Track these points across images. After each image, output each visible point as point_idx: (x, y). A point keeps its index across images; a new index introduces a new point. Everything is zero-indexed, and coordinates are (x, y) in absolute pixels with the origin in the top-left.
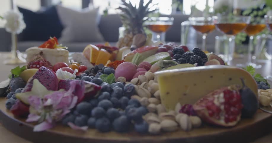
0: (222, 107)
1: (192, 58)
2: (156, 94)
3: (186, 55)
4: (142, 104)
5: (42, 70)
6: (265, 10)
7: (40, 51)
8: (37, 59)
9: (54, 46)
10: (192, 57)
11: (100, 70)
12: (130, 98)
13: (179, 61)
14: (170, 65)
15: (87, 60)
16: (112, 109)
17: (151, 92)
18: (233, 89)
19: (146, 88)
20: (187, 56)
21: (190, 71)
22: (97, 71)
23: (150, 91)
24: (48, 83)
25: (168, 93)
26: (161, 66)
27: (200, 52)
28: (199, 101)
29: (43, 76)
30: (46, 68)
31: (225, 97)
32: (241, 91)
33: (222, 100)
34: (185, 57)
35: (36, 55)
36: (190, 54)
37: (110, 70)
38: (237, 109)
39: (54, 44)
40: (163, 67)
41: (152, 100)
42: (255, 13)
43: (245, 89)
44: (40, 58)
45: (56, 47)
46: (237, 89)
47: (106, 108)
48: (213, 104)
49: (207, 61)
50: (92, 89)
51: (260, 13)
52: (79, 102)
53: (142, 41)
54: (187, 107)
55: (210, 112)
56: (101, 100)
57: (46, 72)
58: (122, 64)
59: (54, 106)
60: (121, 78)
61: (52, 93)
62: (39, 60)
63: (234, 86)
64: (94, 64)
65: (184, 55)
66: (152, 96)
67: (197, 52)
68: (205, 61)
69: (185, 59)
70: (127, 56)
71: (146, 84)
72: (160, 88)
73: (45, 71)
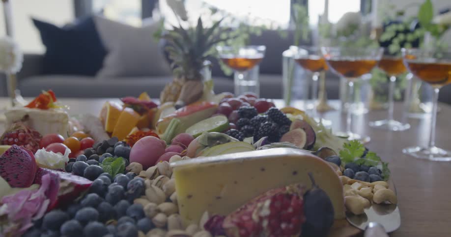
0: (265, 223)
1: (263, 128)
2: (172, 197)
3: (256, 120)
4: (146, 213)
5: (11, 152)
6: (418, 33)
7: (25, 114)
8: (15, 128)
9: (49, 104)
10: (262, 124)
11: (110, 148)
12: (132, 203)
13: (242, 131)
14: (218, 142)
15: (101, 128)
16: (95, 224)
17: (166, 194)
18: (292, 190)
19: (160, 187)
20: (257, 123)
21: (227, 161)
22: (106, 149)
23: (165, 191)
24: (16, 174)
25: (190, 197)
26: (204, 144)
27: (278, 116)
28: (239, 210)
29: (11, 162)
30: (19, 147)
31: (272, 206)
32: (306, 194)
33: (266, 212)
34: (254, 124)
35: (15, 122)
36: (262, 119)
37: (123, 149)
38: (291, 226)
39: (48, 102)
40: (207, 145)
41: (165, 206)
42: (401, 37)
43: (314, 190)
44: (20, 126)
45: (52, 107)
46: (299, 191)
47: (84, 222)
48: (251, 219)
49: (289, 131)
50: (71, 189)
51: (410, 37)
52: (49, 210)
53: (195, 92)
54: (215, 220)
55: (243, 232)
56: (81, 207)
57: (17, 155)
58: (141, 141)
59: (10, 216)
60: (134, 165)
61: (17, 191)
62: (18, 131)
63: (295, 186)
64: (110, 134)
65: (253, 121)
66: (168, 200)
67: (274, 115)
68: (284, 131)
69: (252, 128)
70: (162, 121)
71: (163, 179)
72: (177, 188)
73: (16, 152)
